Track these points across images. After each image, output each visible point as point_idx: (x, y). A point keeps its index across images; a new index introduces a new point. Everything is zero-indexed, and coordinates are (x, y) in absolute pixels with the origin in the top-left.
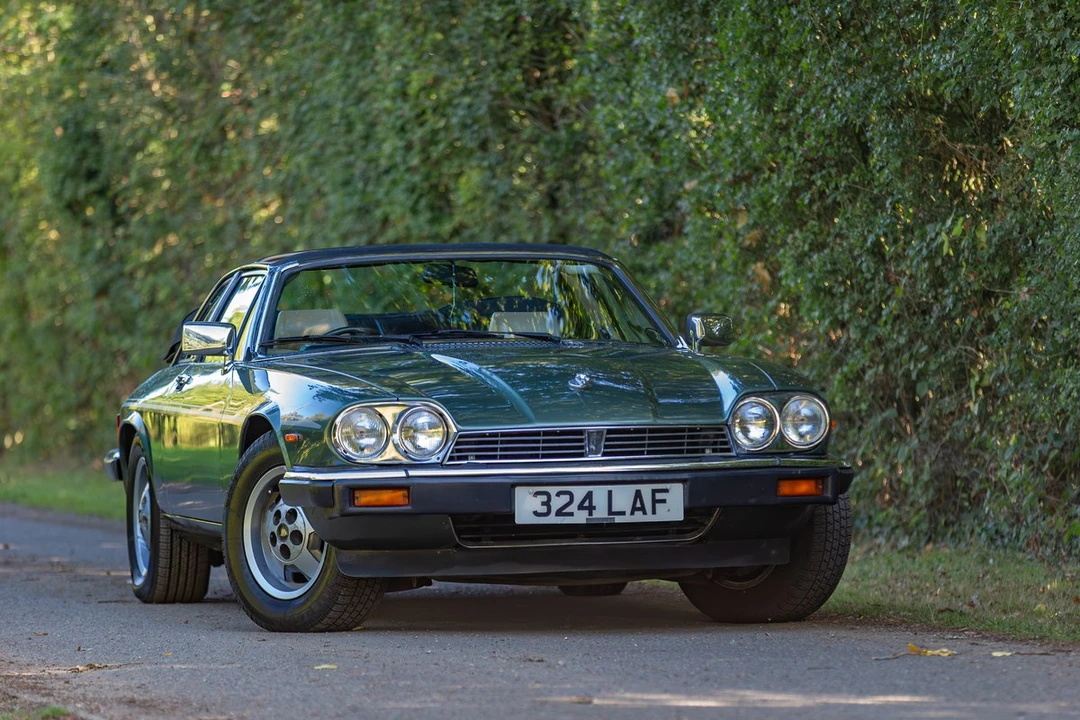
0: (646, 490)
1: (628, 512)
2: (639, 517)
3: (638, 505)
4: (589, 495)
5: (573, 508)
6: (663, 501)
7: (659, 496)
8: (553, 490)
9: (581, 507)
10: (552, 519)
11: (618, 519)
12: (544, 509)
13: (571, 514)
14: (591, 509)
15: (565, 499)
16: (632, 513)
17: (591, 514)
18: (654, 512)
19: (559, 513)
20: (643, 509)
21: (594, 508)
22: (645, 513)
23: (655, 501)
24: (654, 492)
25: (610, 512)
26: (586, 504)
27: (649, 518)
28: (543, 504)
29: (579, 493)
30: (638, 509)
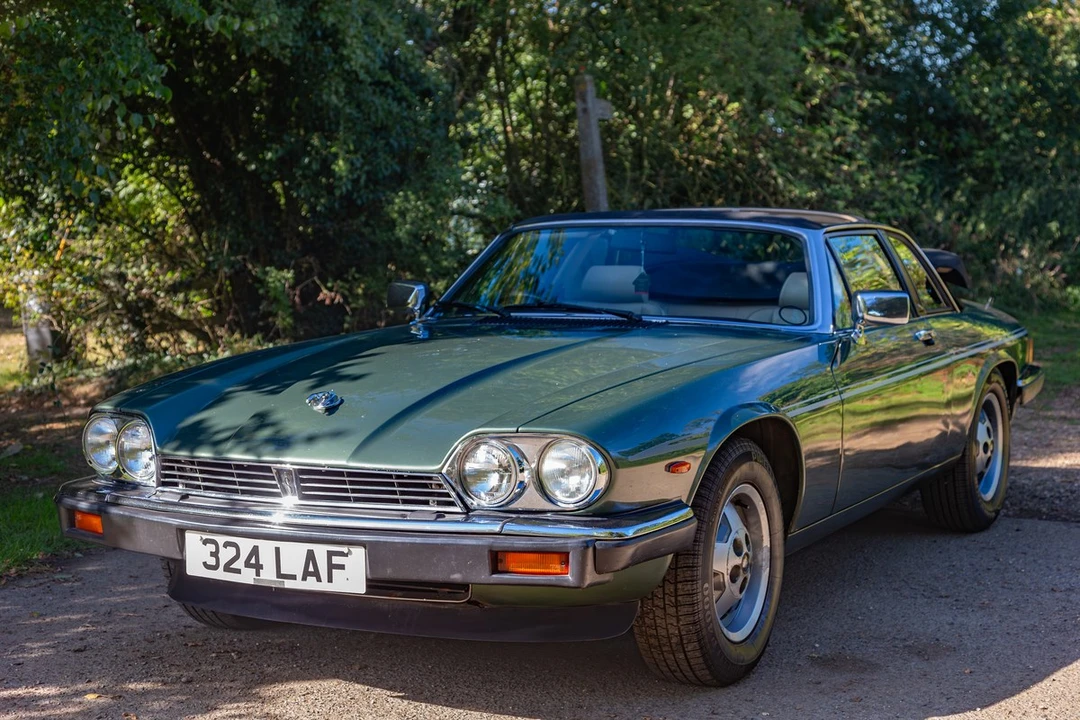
0: (321, 551)
1: (299, 576)
2: (311, 584)
3: (311, 569)
4: (255, 551)
5: (239, 564)
6: (342, 567)
7: (336, 560)
8: (221, 539)
9: (248, 564)
10: (220, 575)
11: (289, 584)
12: (212, 561)
13: (238, 571)
14: (258, 567)
15: (232, 552)
16: (304, 579)
17: (258, 574)
18: (330, 580)
19: (227, 568)
20: (316, 574)
21: (261, 567)
22: (319, 580)
23: (331, 567)
24: (330, 554)
25: (280, 575)
26: (253, 561)
27: (324, 586)
28: (212, 554)
29: (246, 545)
30: (311, 574)
